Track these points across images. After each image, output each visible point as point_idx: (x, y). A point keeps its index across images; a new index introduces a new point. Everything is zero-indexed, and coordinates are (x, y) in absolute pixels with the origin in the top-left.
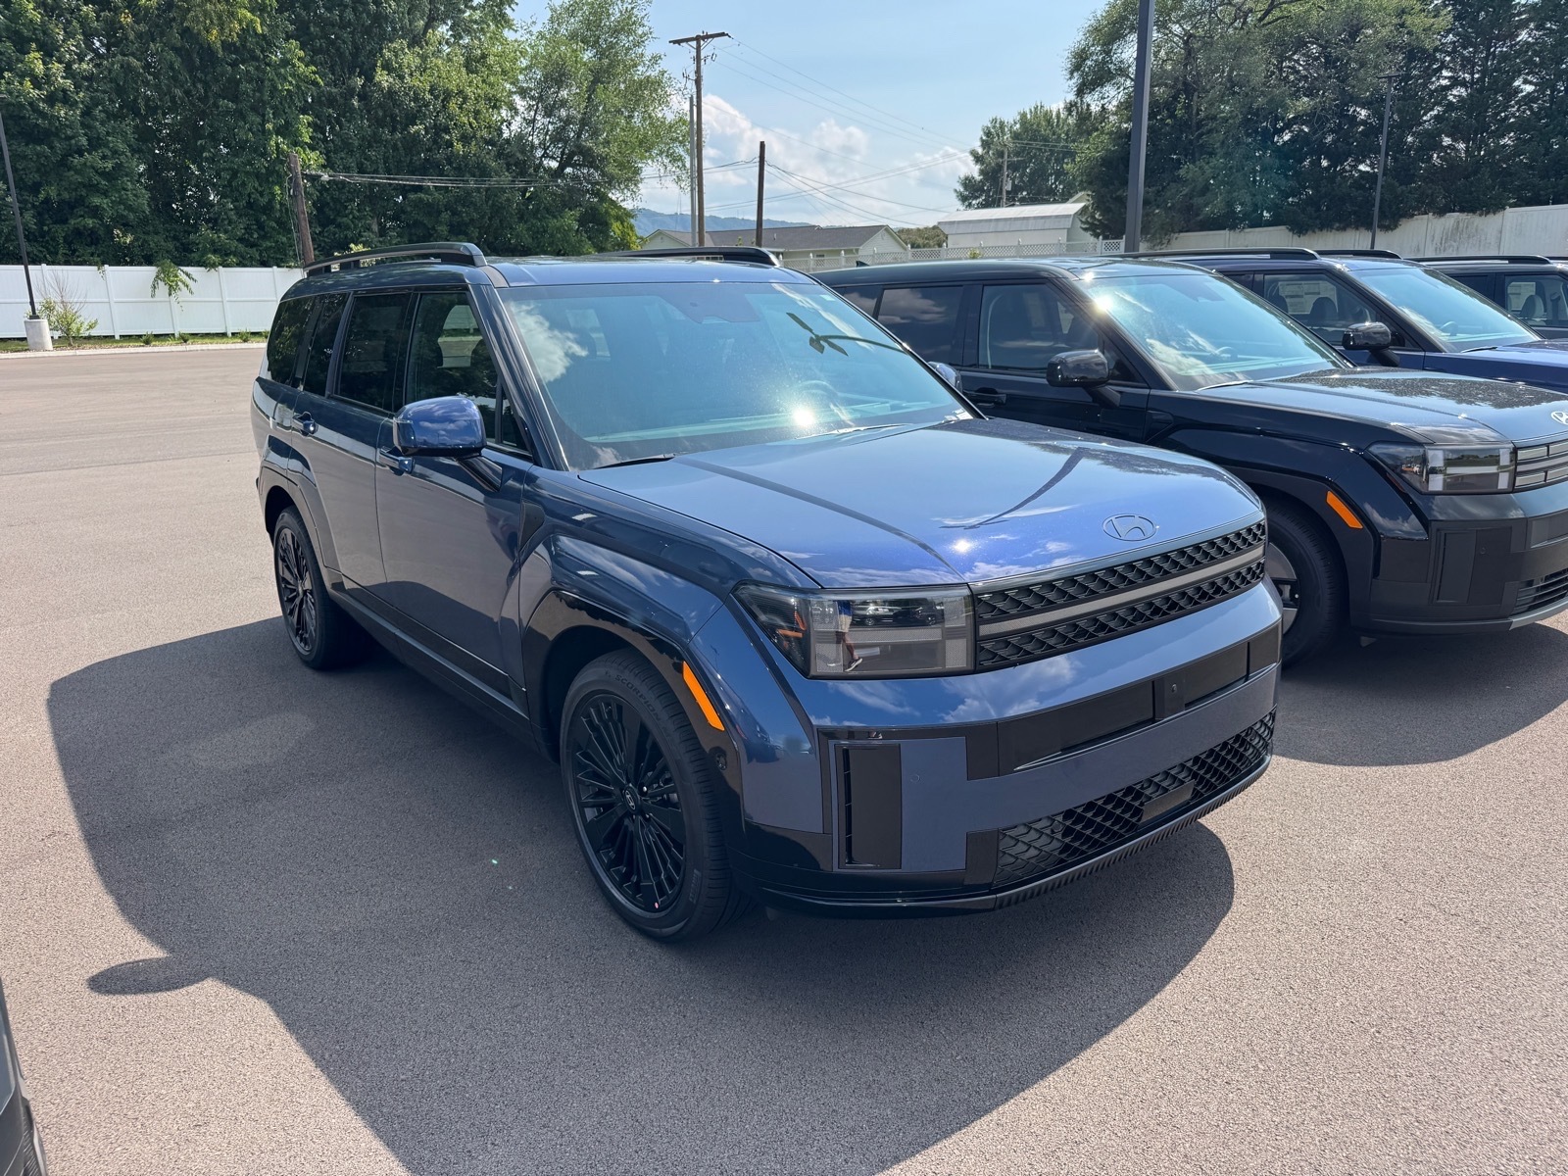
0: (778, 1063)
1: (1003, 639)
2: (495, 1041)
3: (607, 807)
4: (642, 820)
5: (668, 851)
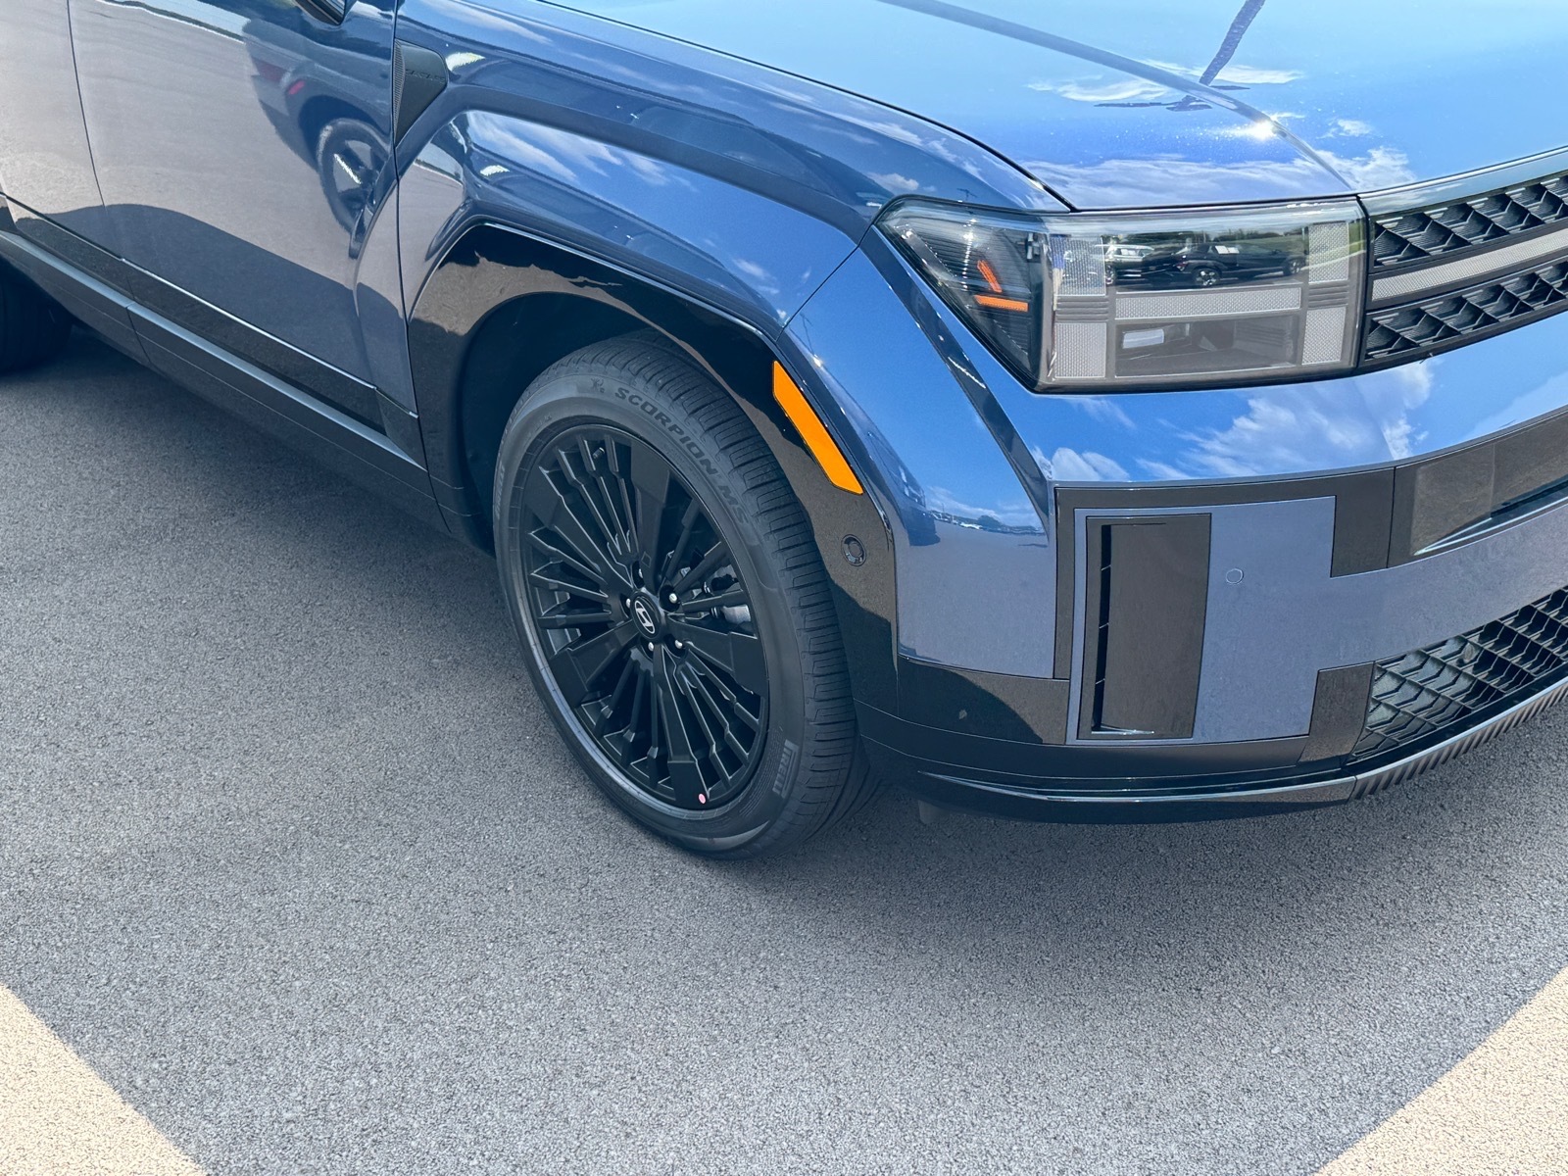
1: (1411, 307)
2: (443, 1043)
3: (591, 630)
4: (668, 651)
5: (727, 707)
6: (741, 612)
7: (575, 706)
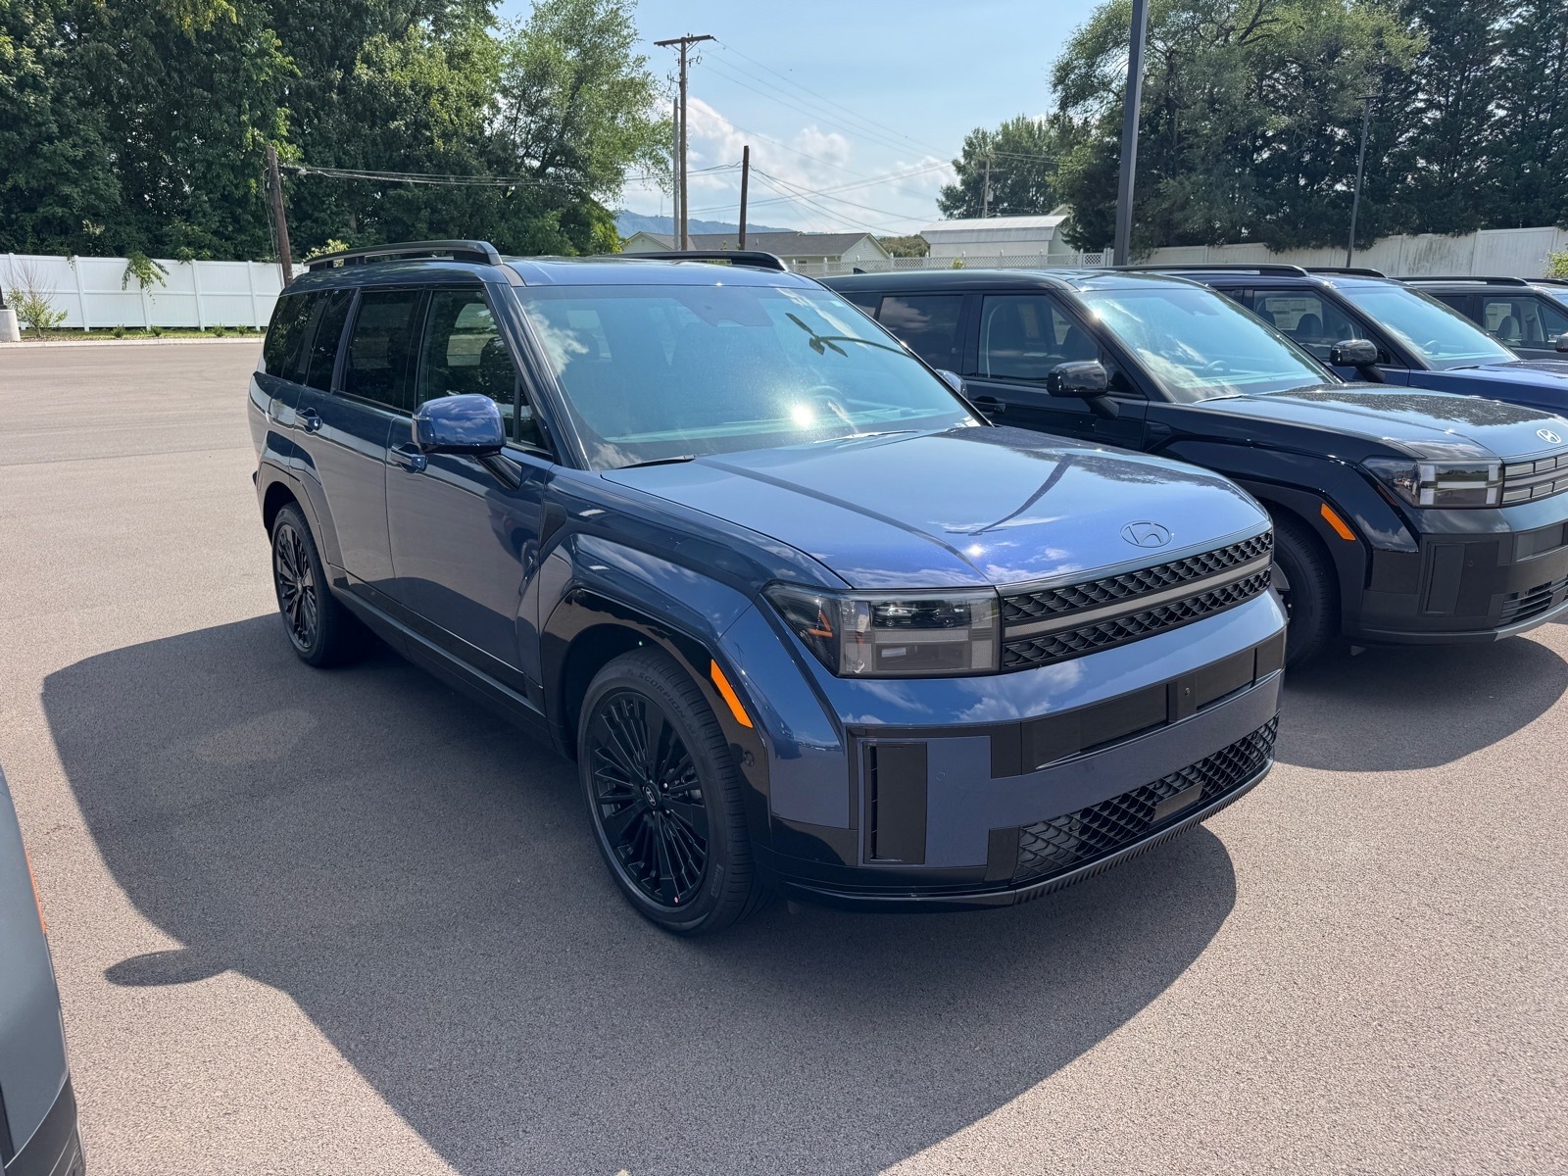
0: (801, 1053)
1: (1027, 641)
3: (625, 803)
4: (663, 816)
5: (690, 846)
6: (697, 793)
7: (614, 848)
